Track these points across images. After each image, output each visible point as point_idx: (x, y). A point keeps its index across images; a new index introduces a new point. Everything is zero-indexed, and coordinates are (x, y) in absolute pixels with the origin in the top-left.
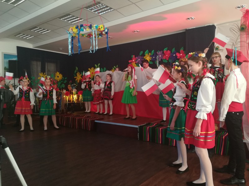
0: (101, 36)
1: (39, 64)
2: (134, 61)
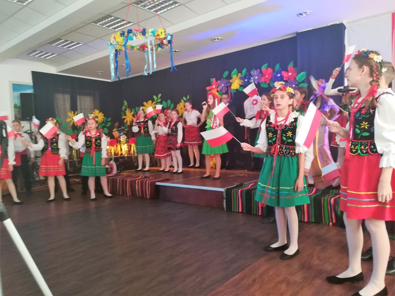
0: (161, 47)
1: (68, 97)
2: (215, 88)
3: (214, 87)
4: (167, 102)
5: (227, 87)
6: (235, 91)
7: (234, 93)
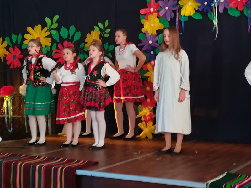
2: (154, 12)
3: (152, 10)
4: (68, 29)
5: (174, 12)
6: (187, 19)
7: (185, 22)
